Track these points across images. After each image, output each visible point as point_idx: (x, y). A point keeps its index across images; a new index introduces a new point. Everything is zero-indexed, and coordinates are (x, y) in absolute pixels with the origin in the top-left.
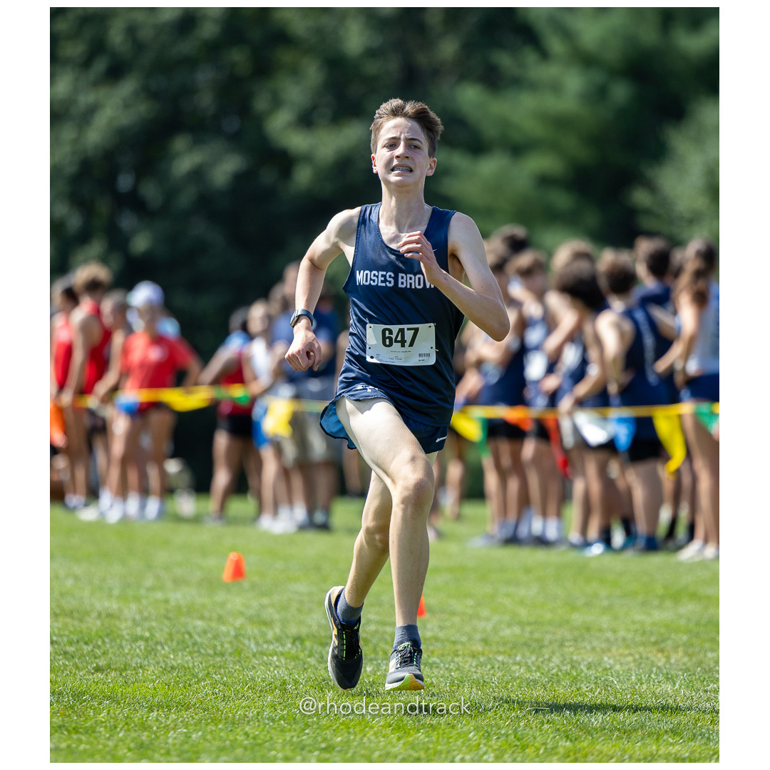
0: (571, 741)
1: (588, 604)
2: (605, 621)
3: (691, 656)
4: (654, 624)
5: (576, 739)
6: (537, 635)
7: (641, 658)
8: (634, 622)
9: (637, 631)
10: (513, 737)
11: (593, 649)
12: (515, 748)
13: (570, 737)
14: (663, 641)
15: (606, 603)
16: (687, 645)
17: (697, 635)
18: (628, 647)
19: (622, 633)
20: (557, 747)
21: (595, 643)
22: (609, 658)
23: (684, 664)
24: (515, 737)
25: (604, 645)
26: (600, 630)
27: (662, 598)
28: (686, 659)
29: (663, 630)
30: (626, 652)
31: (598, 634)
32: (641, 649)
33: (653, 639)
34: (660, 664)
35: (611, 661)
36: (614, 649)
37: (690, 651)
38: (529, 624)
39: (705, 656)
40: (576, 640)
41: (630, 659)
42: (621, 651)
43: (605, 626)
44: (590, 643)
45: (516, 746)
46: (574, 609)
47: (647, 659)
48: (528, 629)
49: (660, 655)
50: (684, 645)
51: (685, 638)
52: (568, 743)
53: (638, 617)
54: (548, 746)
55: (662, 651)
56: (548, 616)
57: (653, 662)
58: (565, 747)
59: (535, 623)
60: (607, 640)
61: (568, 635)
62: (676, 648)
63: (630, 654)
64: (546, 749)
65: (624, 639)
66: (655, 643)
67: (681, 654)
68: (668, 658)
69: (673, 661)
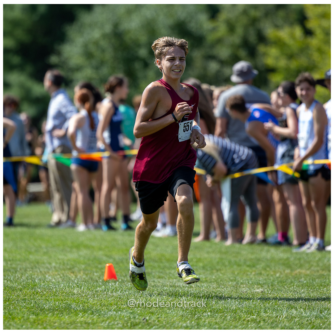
0: (35, 315)
1: (37, 251)
2: (45, 259)
3: (87, 275)
4: (69, 260)
5: (37, 315)
6: (14, 266)
7: (64, 276)
8: (59, 259)
9: (60, 263)
10: (8, 313)
11: (41, 272)
12: (9, 319)
13: (35, 313)
14: (73, 268)
15: (45, 250)
16: (85, 270)
17: (89, 265)
18: (57, 271)
19: (54, 264)
20: (29, 318)
21: (41, 270)
22: (49, 276)
23: (84, 279)
24: (9, 314)
25: (46, 270)
26: (44, 263)
27: (71, 248)
28: (84, 276)
29: (73, 263)
30: (56, 273)
31: (43, 265)
32: (63, 272)
33: (68, 267)
34: (73, 279)
35: (50, 278)
36: (50, 272)
37: (86, 272)
38: (10, 260)
39: (94, 275)
40: (32, 268)
41: (58, 276)
42: (54, 273)
43: (45, 261)
44: (39, 269)
45: (10, 318)
46: (30, 253)
47: (66, 276)
48: (9, 263)
49: (72, 275)
50: (83, 270)
51: (83, 266)
52: (34, 317)
53: (60, 257)
54: (25, 318)
55: (73, 273)
56: (18, 257)
57: (69, 278)
58: (32, 318)
59: (13, 260)
60: (47, 268)
61: (28, 266)
62: (79, 271)
63: (59, 274)
64: (24, 319)
65: (55, 267)
66: (70, 269)
67: (82, 273)
68: (76, 276)
69: (78, 277)
